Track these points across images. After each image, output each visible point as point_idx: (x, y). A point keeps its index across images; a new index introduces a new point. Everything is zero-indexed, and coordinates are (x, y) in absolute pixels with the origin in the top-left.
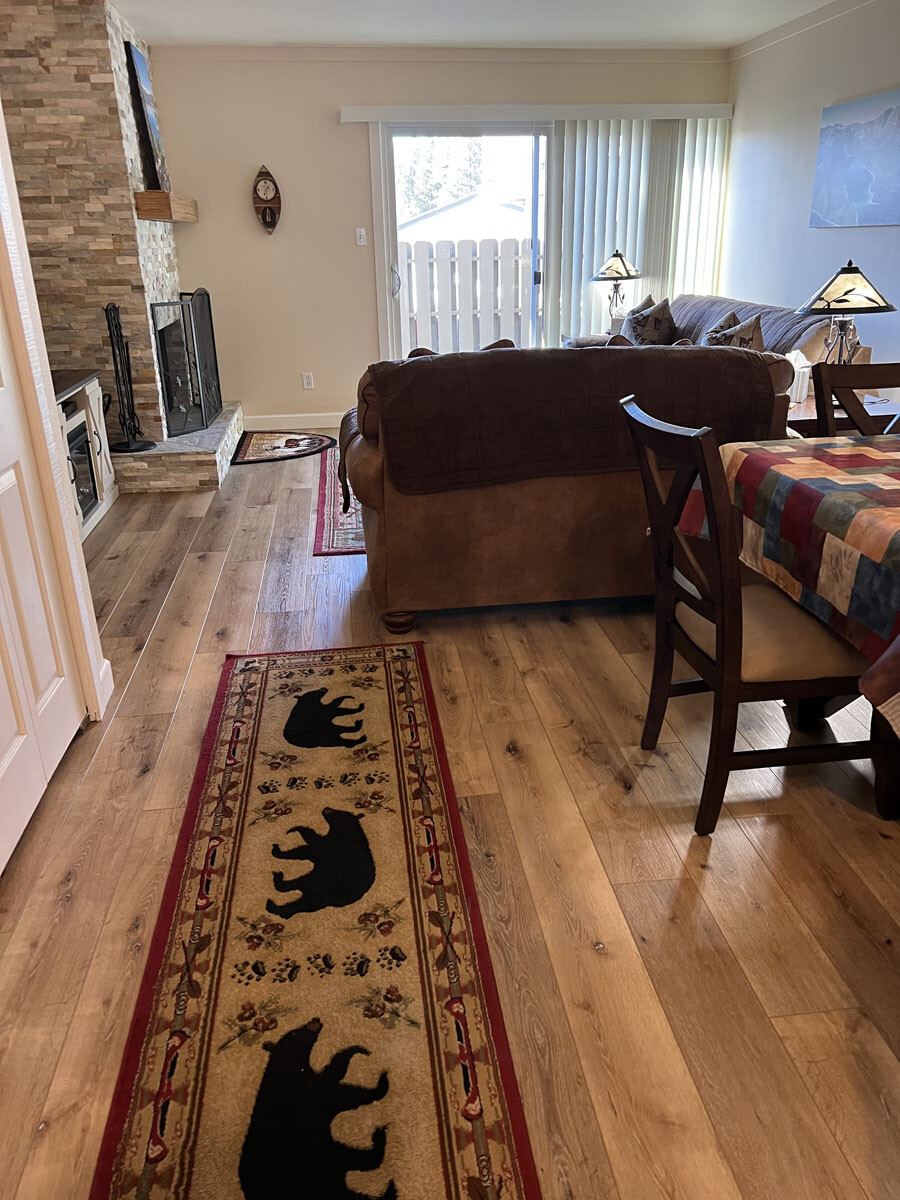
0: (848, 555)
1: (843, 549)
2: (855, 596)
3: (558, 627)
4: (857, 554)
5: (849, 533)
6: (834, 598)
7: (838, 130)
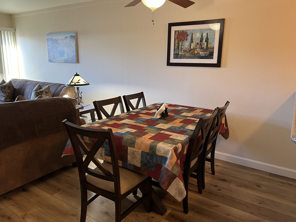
0: (137, 152)
1: (135, 150)
2: (142, 162)
3: (23, 194)
4: (140, 151)
5: (136, 146)
6: (134, 163)
7: (52, 40)
